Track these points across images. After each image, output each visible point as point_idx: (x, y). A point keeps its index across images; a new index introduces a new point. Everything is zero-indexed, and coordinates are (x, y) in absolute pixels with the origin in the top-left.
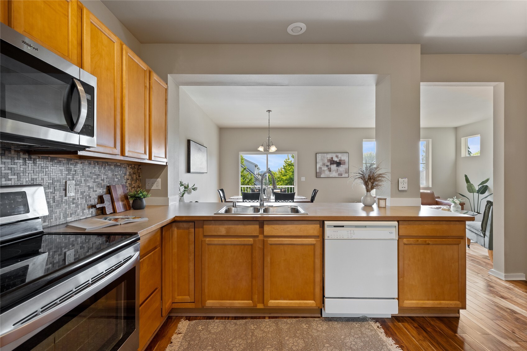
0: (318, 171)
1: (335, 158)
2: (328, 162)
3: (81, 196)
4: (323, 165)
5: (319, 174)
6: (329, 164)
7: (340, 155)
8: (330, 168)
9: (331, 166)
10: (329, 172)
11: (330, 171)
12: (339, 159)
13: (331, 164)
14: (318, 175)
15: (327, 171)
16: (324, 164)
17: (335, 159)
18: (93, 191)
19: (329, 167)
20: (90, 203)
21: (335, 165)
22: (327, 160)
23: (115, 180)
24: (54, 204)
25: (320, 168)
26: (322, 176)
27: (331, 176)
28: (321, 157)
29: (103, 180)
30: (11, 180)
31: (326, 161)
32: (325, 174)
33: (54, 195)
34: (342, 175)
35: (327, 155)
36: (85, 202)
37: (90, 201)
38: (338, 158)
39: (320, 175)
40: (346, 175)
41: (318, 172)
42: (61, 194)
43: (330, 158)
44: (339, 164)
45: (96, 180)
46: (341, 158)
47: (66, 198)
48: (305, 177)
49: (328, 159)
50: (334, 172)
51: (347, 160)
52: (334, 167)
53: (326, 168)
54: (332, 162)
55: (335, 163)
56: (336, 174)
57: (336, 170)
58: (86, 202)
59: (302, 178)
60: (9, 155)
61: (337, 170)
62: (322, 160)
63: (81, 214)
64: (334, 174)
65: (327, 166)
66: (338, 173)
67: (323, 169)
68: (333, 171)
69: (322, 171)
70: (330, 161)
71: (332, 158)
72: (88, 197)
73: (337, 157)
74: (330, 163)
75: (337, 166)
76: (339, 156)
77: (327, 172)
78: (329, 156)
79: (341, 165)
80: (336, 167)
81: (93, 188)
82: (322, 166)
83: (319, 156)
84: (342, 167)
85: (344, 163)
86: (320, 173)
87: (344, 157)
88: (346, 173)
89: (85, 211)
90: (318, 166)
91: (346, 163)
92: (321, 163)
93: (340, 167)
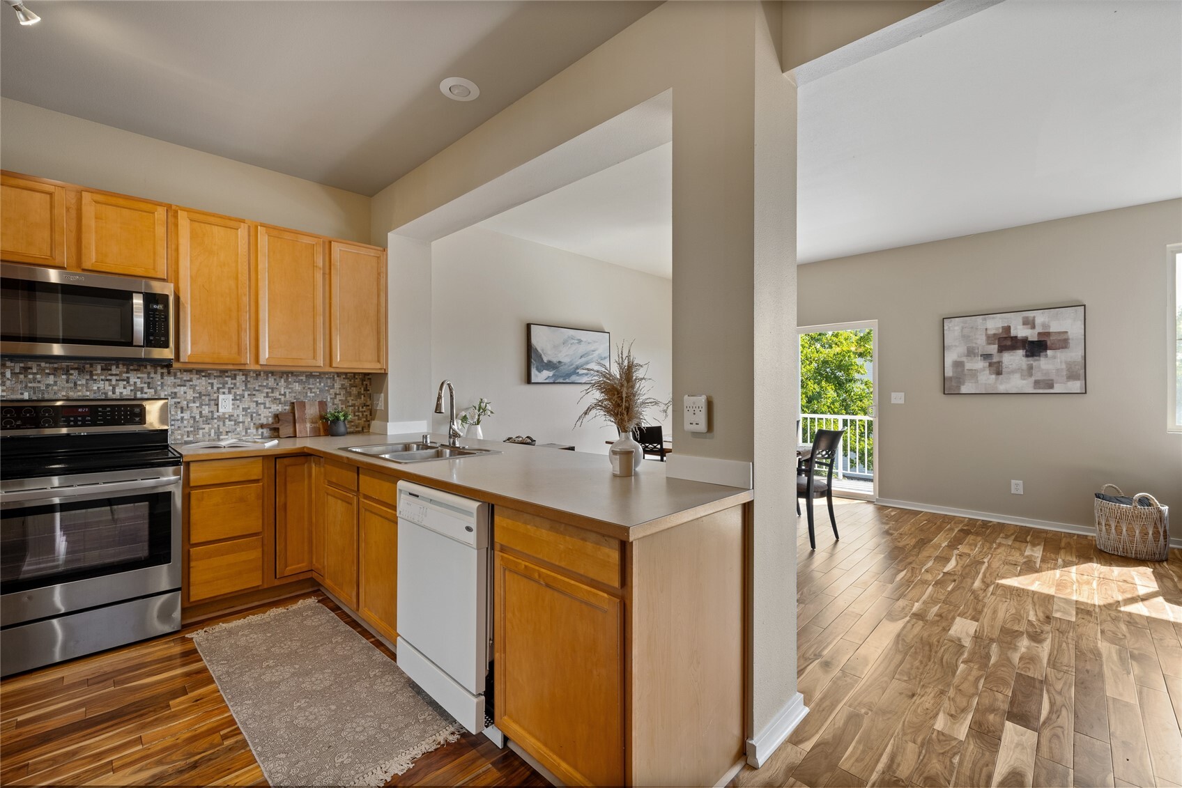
0: (949, 372)
1: (1020, 327)
2: (990, 344)
3: (244, 413)
4: (969, 356)
5: (954, 384)
6: (993, 349)
7: (1040, 318)
8: (999, 363)
9: (1002, 357)
10: (994, 376)
11: (999, 373)
12: (1039, 329)
13: (1002, 349)
14: (949, 387)
15: (987, 372)
16: (971, 353)
17: (1020, 331)
18: (265, 408)
19: (995, 360)
20: (258, 422)
21: (1021, 352)
22: (984, 338)
23: (309, 394)
24: (201, 419)
25: (958, 365)
26: (964, 390)
27: (1002, 388)
28: (963, 328)
29: (284, 395)
30: (146, 393)
31: (980, 341)
32: (977, 382)
33: (200, 410)
34: (1051, 386)
35: (985, 319)
36: (249, 420)
37: (260, 419)
38: (1033, 327)
39: (959, 387)
40: (1076, 386)
41: (951, 378)
42: (211, 410)
43: (997, 329)
44: (1036, 348)
45: (270, 395)
46: (1044, 325)
47: (218, 414)
48: (903, 394)
49: (991, 332)
50: (1017, 376)
51: (1074, 331)
52: (1015, 359)
53: (980, 364)
54: (1009, 343)
55: (1020, 344)
56: (1024, 382)
57: (1025, 367)
58: (252, 420)
59: (893, 395)
60: (145, 370)
61: (1030, 368)
62: (965, 338)
63: (244, 434)
64: (1016, 383)
65: (986, 357)
66: (1033, 379)
67: (968, 366)
68: (1013, 372)
69: (966, 372)
70: (1000, 338)
71: (1008, 329)
72: (254, 415)
73: (1029, 323)
74: (996, 346)
75: (1027, 356)
76: (1038, 321)
77: (987, 379)
78: (994, 325)
79: (1049, 352)
80: (1024, 358)
81: (264, 404)
82: (964, 359)
83: (954, 330)
84: (1054, 357)
85: (1063, 342)
86: (960, 380)
87: (1065, 323)
88: (1072, 376)
89: (249, 431)
90: (950, 358)
91: (1072, 343)
92: (962, 349)
93: (1042, 359)
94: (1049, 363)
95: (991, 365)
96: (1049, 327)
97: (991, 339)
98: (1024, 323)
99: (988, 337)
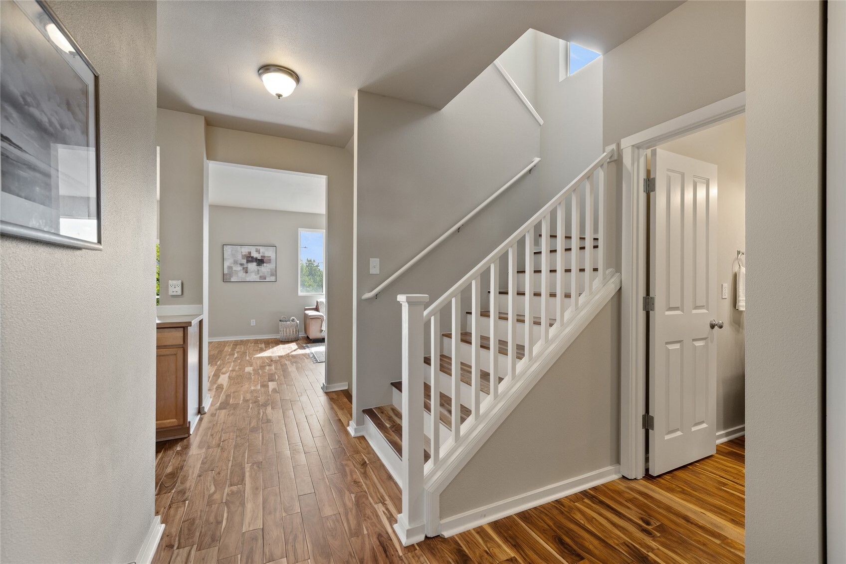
0: (226, 272)
1: (255, 252)
2: (243, 259)
4: (234, 264)
5: (228, 277)
6: (244, 261)
7: (262, 249)
8: (247, 268)
9: (247, 265)
10: (245, 274)
11: (246, 272)
12: (261, 254)
13: (248, 262)
14: (226, 279)
15: (242, 272)
16: (235, 262)
17: (255, 255)
19: (245, 267)
21: (255, 264)
22: (241, 256)
25: (230, 268)
26: (232, 280)
27: (248, 279)
28: (232, 250)
31: (240, 257)
32: (238, 276)
34: (265, 279)
35: (241, 248)
38: (259, 253)
39: (230, 279)
40: (273, 279)
41: (227, 274)
43: (246, 252)
44: (260, 262)
46: (263, 253)
49: (244, 254)
50: (253, 274)
51: (273, 256)
52: (253, 266)
53: (239, 268)
54: (250, 259)
55: (254, 260)
56: (256, 277)
57: (256, 270)
61: (258, 271)
62: (233, 255)
64: (253, 277)
65: (242, 265)
66: (259, 276)
67: (234, 269)
68: (252, 272)
69: (233, 271)
70: (247, 257)
71: (250, 253)
73: (258, 251)
74: (246, 260)
75: (257, 265)
76: (261, 251)
77: (241, 275)
78: (245, 250)
79: (265, 264)
80: (256, 267)
82: (232, 265)
83: (228, 250)
84: (267, 266)
85: (269, 261)
86: (230, 275)
87: (269, 253)
88: (272, 275)
90: (226, 264)
91: (272, 261)
92: (231, 261)
93: (262, 267)
94: (265, 269)
95: (243, 268)
96: (264, 254)
97: (244, 257)
98: (256, 251)
99: (243, 256)
